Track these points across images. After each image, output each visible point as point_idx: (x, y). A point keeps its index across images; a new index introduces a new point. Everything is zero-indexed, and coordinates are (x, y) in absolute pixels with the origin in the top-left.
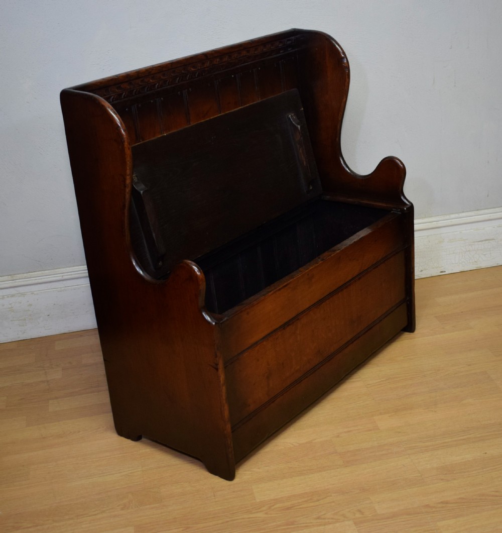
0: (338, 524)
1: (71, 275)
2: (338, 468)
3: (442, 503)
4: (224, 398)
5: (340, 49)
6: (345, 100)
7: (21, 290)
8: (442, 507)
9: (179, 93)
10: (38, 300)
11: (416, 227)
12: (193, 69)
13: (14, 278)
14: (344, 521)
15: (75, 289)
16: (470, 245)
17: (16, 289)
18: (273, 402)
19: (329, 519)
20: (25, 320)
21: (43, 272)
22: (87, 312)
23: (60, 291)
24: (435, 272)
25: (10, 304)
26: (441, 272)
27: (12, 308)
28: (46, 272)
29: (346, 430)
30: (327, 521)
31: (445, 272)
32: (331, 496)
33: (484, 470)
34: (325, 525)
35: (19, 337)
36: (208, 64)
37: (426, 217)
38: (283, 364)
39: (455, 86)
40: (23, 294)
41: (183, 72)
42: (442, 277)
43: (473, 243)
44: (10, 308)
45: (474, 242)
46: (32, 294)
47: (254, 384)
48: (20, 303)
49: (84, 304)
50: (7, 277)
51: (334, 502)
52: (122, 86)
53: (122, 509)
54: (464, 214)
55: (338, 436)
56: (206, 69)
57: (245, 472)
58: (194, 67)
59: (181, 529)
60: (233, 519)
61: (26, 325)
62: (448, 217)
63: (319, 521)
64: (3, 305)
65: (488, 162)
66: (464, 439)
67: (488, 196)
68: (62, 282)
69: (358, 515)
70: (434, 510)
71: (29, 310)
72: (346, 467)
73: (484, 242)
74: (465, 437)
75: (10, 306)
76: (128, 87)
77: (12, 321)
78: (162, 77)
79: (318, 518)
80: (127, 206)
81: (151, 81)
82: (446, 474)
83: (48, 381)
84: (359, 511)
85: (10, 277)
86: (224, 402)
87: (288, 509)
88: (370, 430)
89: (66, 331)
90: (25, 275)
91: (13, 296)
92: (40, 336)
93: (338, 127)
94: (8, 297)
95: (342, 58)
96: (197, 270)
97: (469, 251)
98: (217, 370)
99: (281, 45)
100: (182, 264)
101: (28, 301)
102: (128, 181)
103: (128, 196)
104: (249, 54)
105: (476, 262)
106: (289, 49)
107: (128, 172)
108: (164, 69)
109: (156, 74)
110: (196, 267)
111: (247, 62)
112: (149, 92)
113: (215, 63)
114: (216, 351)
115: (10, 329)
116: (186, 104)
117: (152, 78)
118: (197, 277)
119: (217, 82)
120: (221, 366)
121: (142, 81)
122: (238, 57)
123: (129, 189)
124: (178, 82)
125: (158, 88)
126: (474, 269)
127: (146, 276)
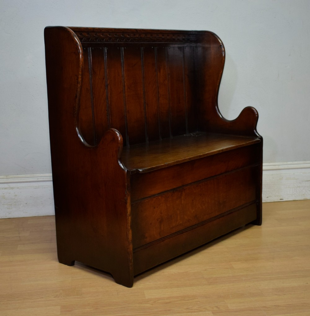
0: (201, 313)
1: (43, 178)
2: (204, 285)
3: (275, 306)
4: (129, 225)
5: (220, 41)
6: (221, 72)
7: (11, 185)
8: (275, 308)
9: (118, 48)
10: (21, 192)
11: (264, 168)
12: (128, 36)
13: (8, 177)
14: (205, 311)
15: (44, 188)
16: (300, 183)
17: (8, 184)
18: (163, 241)
19: (195, 309)
20: (11, 205)
21: (26, 175)
22: (51, 204)
23: (35, 188)
24: (276, 199)
25: (3, 194)
26: (281, 199)
28: (28, 175)
29: (211, 267)
30: (193, 310)
31: (283, 199)
32: (198, 298)
34: (192, 312)
35: (6, 216)
36: (137, 35)
37: (271, 162)
38: (171, 216)
39: (292, 79)
40: (12, 188)
42: (281, 202)
44: (3, 196)
45: (302, 181)
46: (18, 188)
47: (151, 224)
48: (10, 193)
49: (50, 198)
50: (3, 176)
51: (199, 302)
52: (83, 34)
53: (55, 297)
54: (296, 162)
55: (206, 270)
56: (136, 38)
57: (140, 284)
58: (128, 35)
59: (93, 309)
60: (129, 306)
61: (12, 209)
62: (285, 163)
63: (188, 310)
66: (292, 276)
68: (37, 182)
69: (215, 309)
70: (269, 309)
71: (14, 199)
72: (209, 285)
73: (309, 182)
76: (87, 35)
77: (3, 205)
78: (108, 35)
79: (187, 309)
80: (78, 96)
81: (101, 35)
82: (279, 292)
83: (19, 237)
84: (217, 307)
85: (5, 176)
86: (129, 228)
87: (167, 303)
88: (228, 268)
89: (36, 215)
90: (15, 176)
91: (5, 188)
92: (20, 217)
94: (3, 189)
95: (221, 46)
96: (118, 135)
97: (299, 187)
98: (126, 203)
99: (184, 37)
100: (109, 131)
101: (15, 193)
102: (80, 79)
103: (79, 90)
104: (163, 37)
105: (304, 195)
106: (188, 41)
107: (80, 73)
108: (110, 31)
109: (104, 32)
110: (118, 133)
111: (162, 42)
112: (99, 42)
113: (142, 36)
114: (126, 190)
115: (2, 210)
116: (122, 56)
117: (102, 34)
118: (117, 138)
119: (142, 48)
120: (129, 201)
121: (96, 34)
122: (157, 37)
123: (80, 85)
124: (118, 41)
125: (105, 41)
126: (303, 199)
127: (86, 144)
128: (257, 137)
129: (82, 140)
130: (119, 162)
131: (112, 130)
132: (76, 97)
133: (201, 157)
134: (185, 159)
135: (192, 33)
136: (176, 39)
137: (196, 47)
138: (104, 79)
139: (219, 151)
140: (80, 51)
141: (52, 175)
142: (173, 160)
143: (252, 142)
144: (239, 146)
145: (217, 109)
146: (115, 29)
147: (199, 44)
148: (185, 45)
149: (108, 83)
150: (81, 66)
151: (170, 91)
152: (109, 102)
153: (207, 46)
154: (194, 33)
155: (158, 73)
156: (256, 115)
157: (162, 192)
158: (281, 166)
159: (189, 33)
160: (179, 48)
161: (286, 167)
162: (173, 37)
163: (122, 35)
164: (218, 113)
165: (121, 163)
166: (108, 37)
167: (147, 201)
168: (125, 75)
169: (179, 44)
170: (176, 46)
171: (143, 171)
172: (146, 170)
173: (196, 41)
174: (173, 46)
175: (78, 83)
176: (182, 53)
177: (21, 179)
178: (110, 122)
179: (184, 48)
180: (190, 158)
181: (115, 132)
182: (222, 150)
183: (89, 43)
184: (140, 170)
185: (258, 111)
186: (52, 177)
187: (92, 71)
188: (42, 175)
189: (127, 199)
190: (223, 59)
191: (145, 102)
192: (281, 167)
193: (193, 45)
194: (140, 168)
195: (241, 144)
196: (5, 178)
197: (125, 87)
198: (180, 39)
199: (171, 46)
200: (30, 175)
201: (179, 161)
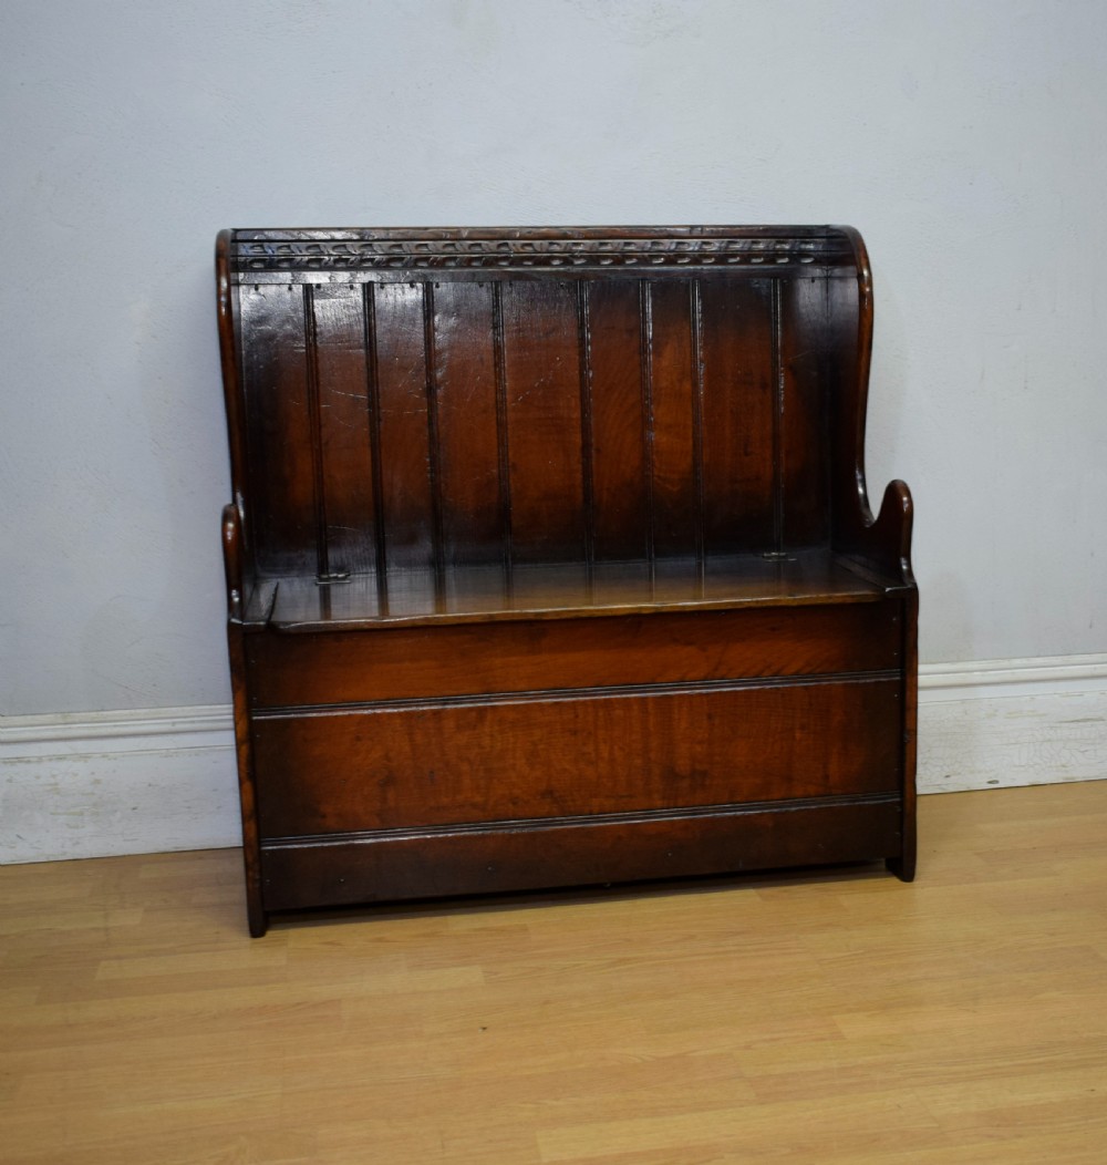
1: (193, 722)
2: (742, 1106)
7: (81, 746)
10: (114, 771)
13: (69, 720)
16: (1051, 728)
20: (82, 814)
21: (133, 711)
22: (219, 807)
23: (166, 757)
24: (976, 782)
25: (54, 776)
26: (990, 782)
27: (56, 784)
28: (138, 711)
29: (767, 1036)
31: (997, 782)
32: (723, 1157)
33: (1090, 1121)
35: (65, 853)
37: (959, 661)
39: (1026, 388)
40: (85, 757)
42: (991, 793)
43: (1058, 725)
44: (50, 785)
45: (1060, 722)
46: (104, 756)
48: (76, 775)
49: (215, 790)
50: (54, 715)
54: (1039, 661)
55: (748, 1047)
61: (83, 827)
62: (1005, 663)
64: (38, 777)
65: (1092, 554)
66: (1040, 1063)
67: (1091, 627)
68: (170, 737)
71: (93, 794)
72: (762, 1104)
73: (1081, 724)
74: (1041, 1060)
75: (52, 781)
77: (52, 814)
82: (998, 1126)
83: (107, 929)
85: (59, 715)
88: (822, 1039)
89: (170, 847)
90: (94, 714)
91: (61, 758)
92: (112, 855)
94: (50, 760)
97: (1049, 740)
101: (93, 773)
105: (1063, 766)
115: (48, 831)
126: (1061, 781)
158: (990, 673)
177: (115, 726)
192: (990, 676)
196: (59, 721)
200: (147, 710)
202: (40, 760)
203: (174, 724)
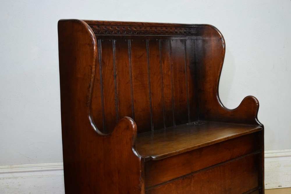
1: (47, 168)
5: (220, 34)
6: (222, 63)
9: (126, 40)
10: (25, 182)
12: (134, 29)
13: (12, 167)
17: (12, 174)
21: (30, 164)
23: (39, 178)
24: (275, 186)
25: (7, 183)
26: (279, 186)
27: (8, 186)
31: (281, 186)
36: (143, 29)
39: (286, 70)
40: (16, 178)
41: (129, 29)
42: (279, 189)
46: (22, 178)
48: (14, 183)
56: (142, 31)
62: (283, 151)
64: (3, 184)
68: (41, 172)
71: (18, 189)
75: (7, 185)
76: (97, 28)
78: (117, 28)
81: (110, 28)
85: (9, 166)
90: (19, 165)
91: (9, 178)
93: (218, 80)
94: (7, 179)
95: (221, 38)
96: (132, 123)
98: (140, 190)
99: (185, 31)
100: (123, 119)
101: (18, 183)
102: (94, 70)
103: (92, 80)
104: (166, 30)
106: (190, 34)
107: (94, 63)
108: (118, 24)
109: (113, 25)
110: (132, 121)
111: (166, 35)
112: (109, 35)
113: (147, 29)
114: (141, 177)
116: (129, 48)
117: (112, 27)
118: (132, 126)
119: (148, 41)
120: (143, 188)
121: (105, 27)
122: (161, 30)
123: (94, 75)
124: (126, 34)
125: (114, 34)
127: (99, 132)
128: (259, 125)
129: (95, 129)
130: (133, 150)
131: (126, 119)
132: (90, 86)
133: (209, 145)
134: (195, 147)
135: (192, 26)
136: (178, 32)
137: (197, 39)
138: (112, 69)
139: (225, 138)
140: (94, 42)
141: (63, 164)
142: (183, 148)
143: (255, 130)
144: (243, 133)
145: (218, 99)
146: (123, 23)
147: (199, 37)
148: (187, 38)
149: (116, 73)
150: (95, 57)
151: (173, 82)
152: (118, 92)
153: (207, 38)
154: (194, 26)
155: (162, 64)
156: (257, 104)
157: (174, 179)
158: (278, 153)
159: (190, 27)
160: (181, 41)
161: (283, 154)
162: (176, 30)
163: (130, 28)
164: (220, 103)
165: (135, 150)
166: (117, 30)
167: (159, 187)
168: (132, 66)
169: (181, 37)
170: (178, 38)
171: (157, 158)
172: (159, 157)
173: (197, 34)
174: (176, 38)
175: (91, 73)
176: (184, 45)
177: (25, 169)
178: (118, 111)
179: (185, 40)
180: (199, 146)
181: (129, 121)
182: (228, 138)
183: (99, 35)
184: (153, 157)
185: (258, 100)
186: (63, 166)
187: (102, 62)
188: (46, 164)
189: (141, 186)
190: (224, 51)
191: (151, 92)
192: (278, 155)
193: (194, 37)
194: (154, 155)
195: (245, 132)
196: (9, 167)
197: (132, 77)
198: (182, 32)
199: (174, 38)
200: (34, 164)
201: (189, 148)
202: (4, 178)
203: (42, 168)
